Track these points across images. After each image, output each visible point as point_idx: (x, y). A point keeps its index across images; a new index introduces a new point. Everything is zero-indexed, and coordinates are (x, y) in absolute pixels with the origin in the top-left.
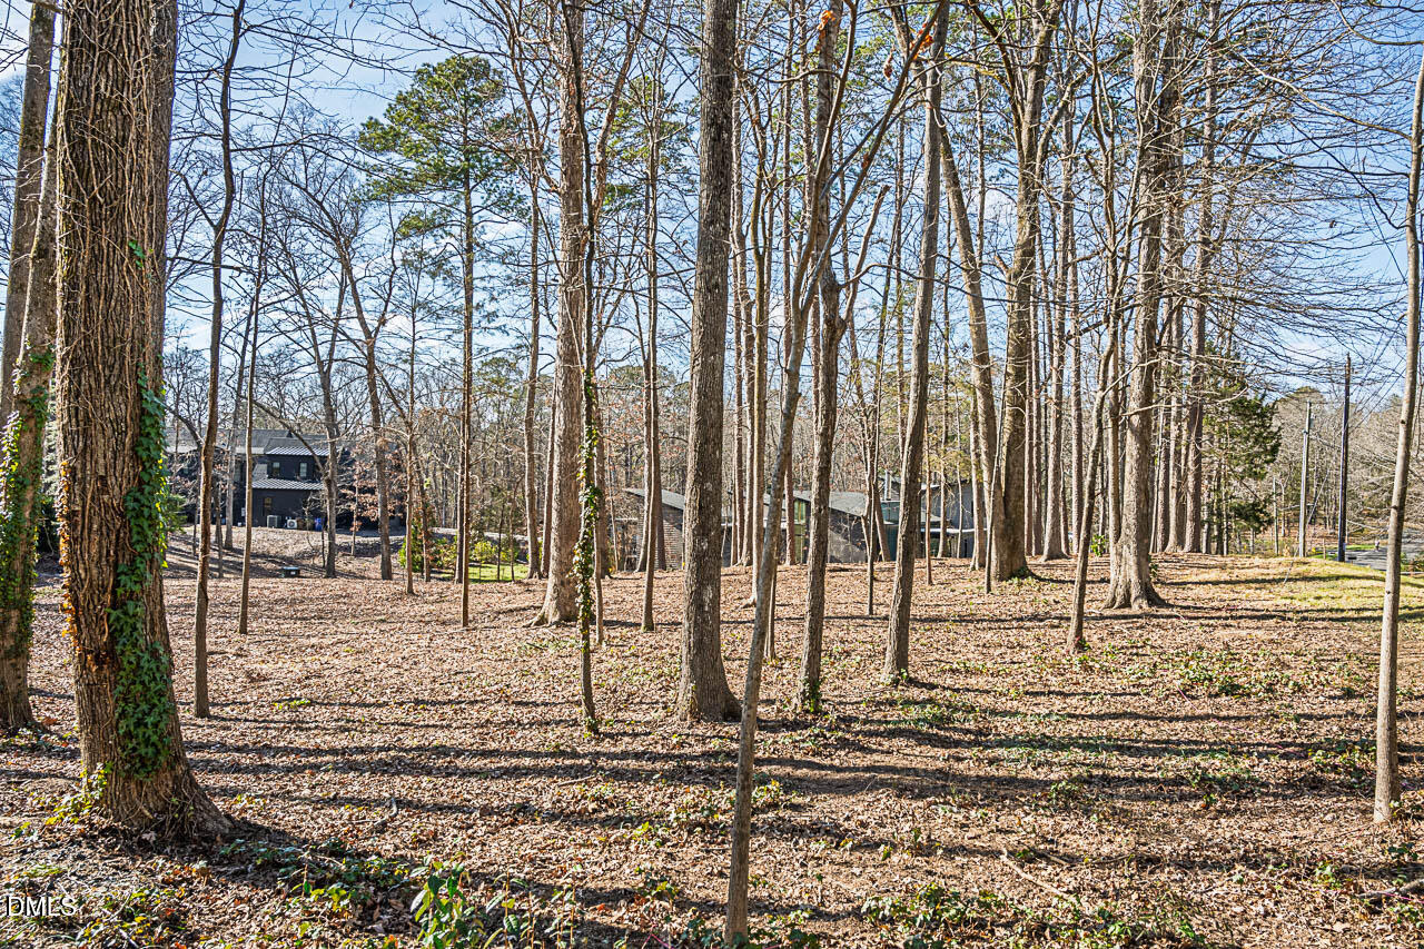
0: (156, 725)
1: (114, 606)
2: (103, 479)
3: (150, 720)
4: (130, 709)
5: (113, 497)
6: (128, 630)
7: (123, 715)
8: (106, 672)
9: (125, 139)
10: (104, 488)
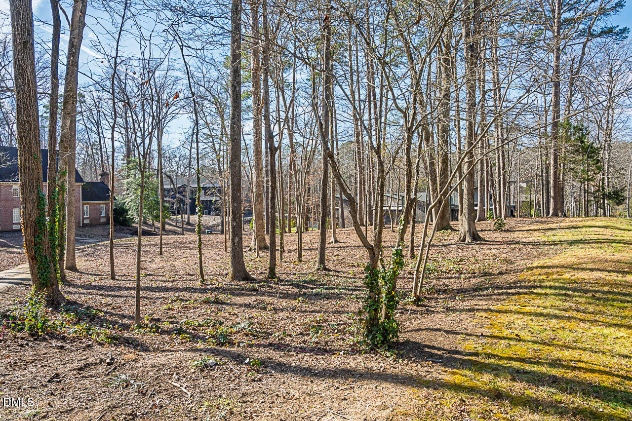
0: (46, 275)
1: (35, 246)
2: (30, 214)
3: (45, 274)
4: (40, 271)
5: (33, 218)
6: (38, 252)
7: (38, 273)
8: (34, 262)
9: (31, 129)
10: (30, 217)
